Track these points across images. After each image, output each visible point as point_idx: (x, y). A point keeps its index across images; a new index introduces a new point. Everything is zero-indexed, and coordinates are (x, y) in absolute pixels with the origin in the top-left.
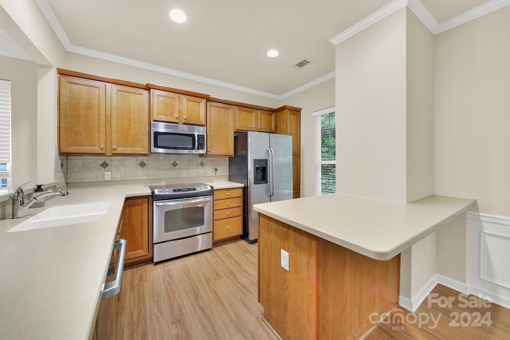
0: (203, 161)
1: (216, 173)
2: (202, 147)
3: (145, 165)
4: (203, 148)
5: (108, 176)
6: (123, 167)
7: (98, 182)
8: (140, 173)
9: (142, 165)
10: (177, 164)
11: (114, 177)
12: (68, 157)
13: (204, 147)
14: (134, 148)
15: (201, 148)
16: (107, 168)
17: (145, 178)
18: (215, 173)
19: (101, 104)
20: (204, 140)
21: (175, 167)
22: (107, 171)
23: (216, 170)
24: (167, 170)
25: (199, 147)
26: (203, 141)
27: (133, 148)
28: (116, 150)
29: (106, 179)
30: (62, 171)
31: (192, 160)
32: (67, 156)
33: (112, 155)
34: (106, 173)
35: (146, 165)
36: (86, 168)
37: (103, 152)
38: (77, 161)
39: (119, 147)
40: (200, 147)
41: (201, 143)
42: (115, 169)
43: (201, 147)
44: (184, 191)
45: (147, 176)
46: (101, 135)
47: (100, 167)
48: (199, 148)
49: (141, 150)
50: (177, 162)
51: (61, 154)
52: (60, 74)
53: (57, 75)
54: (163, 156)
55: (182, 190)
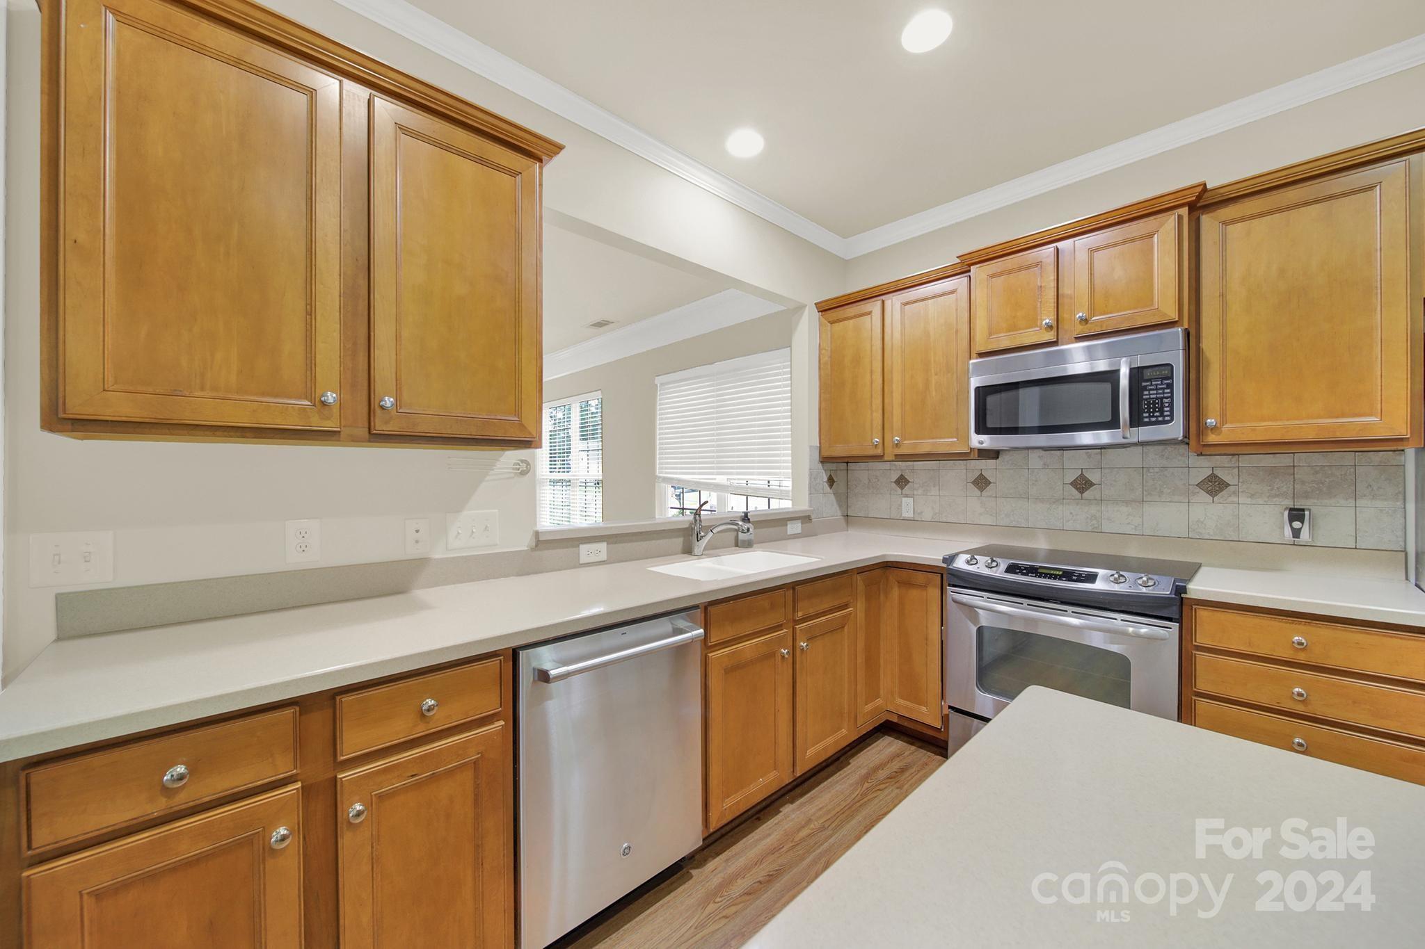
0: (1219, 473)
1: (1296, 533)
2: (1162, 415)
3: (988, 483)
4: (1167, 418)
5: (907, 507)
6: (937, 487)
7: (890, 519)
8: (974, 506)
9: (981, 482)
10: (1092, 484)
11: (919, 511)
12: (849, 464)
13: (1172, 416)
14: (937, 438)
15: (1153, 419)
16: (907, 490)
17: (988, 520)
18: (1293, 529)
19: (874, 348)
20: (1170, 386)
21: (1082, 493)
22: (907, 496)
23: (1296, 515)
24: (1054, 502)
25: (1145, 415)
26: (1163, 389)
27: (933, 438)
28: (899, 448)
29: (905, 515)
30: (831, 491)
31: (1157, 470)
32: (847, 463)
33: (894, 459)
34: (904, 500)
35: (990, 483)
36: (873, 487)
37: (879, 451)
38: (860, 472)
39: (905, 440)
40: (1150, 417)
41: (1157, 398)
42: (920, 492)
43: (1157, 414)
44: (1051, 576)
45: (991, 515)
46: (874, 414)
47: (894, 485)
48: (1146, 420)
49: (952, 444)
50: (1093, 476)
51: (825, 460)
52: (821, 311)
53: (817, 315)
54: (1039, 457)
55: (1040, 571)
